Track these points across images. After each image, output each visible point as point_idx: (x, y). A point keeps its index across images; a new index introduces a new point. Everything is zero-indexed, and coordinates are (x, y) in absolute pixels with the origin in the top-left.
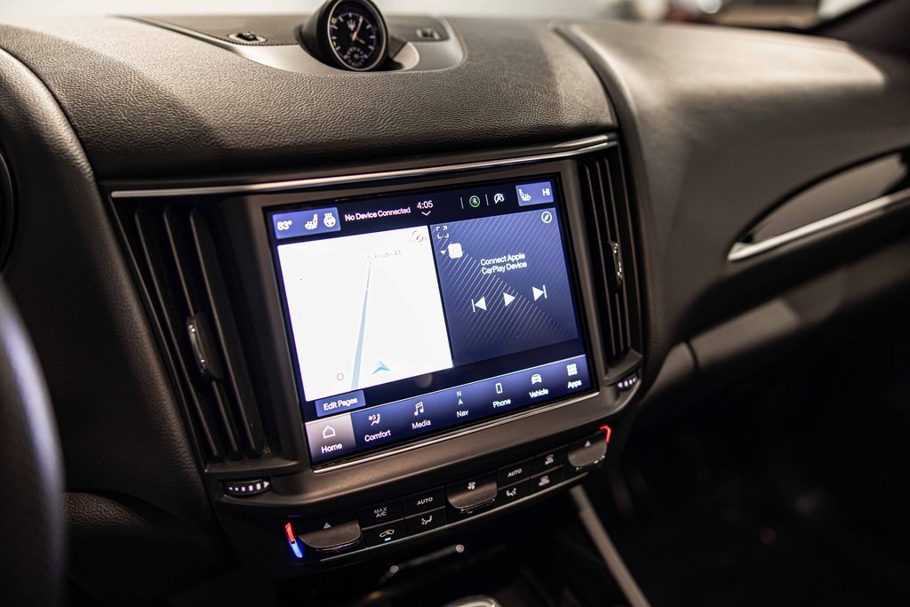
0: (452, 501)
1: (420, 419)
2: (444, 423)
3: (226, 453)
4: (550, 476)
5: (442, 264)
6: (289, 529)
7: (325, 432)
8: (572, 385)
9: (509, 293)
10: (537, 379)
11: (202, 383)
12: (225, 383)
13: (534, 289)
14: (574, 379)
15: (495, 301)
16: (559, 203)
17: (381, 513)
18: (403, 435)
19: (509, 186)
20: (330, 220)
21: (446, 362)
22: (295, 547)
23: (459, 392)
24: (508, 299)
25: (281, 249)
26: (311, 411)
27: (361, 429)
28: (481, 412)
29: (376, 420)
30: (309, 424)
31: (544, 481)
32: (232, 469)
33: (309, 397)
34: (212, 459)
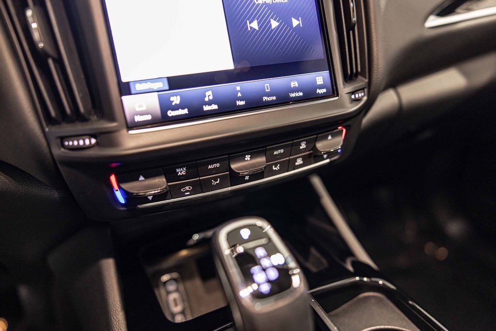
0: (234, 166)
1: (210, 103)
2: (227, 108)
3: (64, 117)
4: (304, 158)
6: (113, 179)
8: (320, 91)
9: (275, 20)
10: (294, 84)
12: (59, 62)
13: (293, 19)
14: (321, 87)
15: (264, 25)
17: (181, 172)
18: (196, 114)
21: (227, 64)
22: (119, 194)
23: (239, 87)
24: (274, 24)
26: (125, 89)
27: (166, 106)
28: (255, 104)
29: (176, 100)
30: (124, 98)
31: (299, 162)
32: (66, 129)
33: (124, 79)
34: (50, 121)
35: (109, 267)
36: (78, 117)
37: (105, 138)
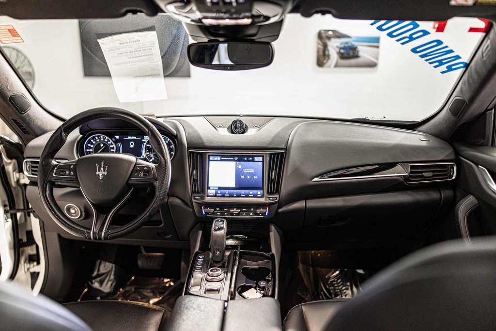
0: (231, 210)
1: (227, 194)
2: (231, 196)
3: (195, 192)
4: (253, 213)
5: (237, 169)
6: (203, 207)
7: (211, 192)
10: (251, 193)
11: (194, 180)
12: (197, 181)
13: (254, 176)
14: (259, 195)
15: (246, 177)
16: (263, 161)
17: (218, 209)
18: (223, 196)
19: (253, 157)
20: (219, 158)
21: (234, 185)
22: (203, 211)
23: (235, 191)
24: (249, 177)
25: (210, 162)
26: (209, 188)
27: (217, 193)
28: (239, 196)
29: (219, 192)
30: (208, 190)
31: (251, 214)
32: (196, 195)
33: (209, 186)
34: (193, 192)
35: (201, 232)
36: (198, 193)
37: (203, 198)
